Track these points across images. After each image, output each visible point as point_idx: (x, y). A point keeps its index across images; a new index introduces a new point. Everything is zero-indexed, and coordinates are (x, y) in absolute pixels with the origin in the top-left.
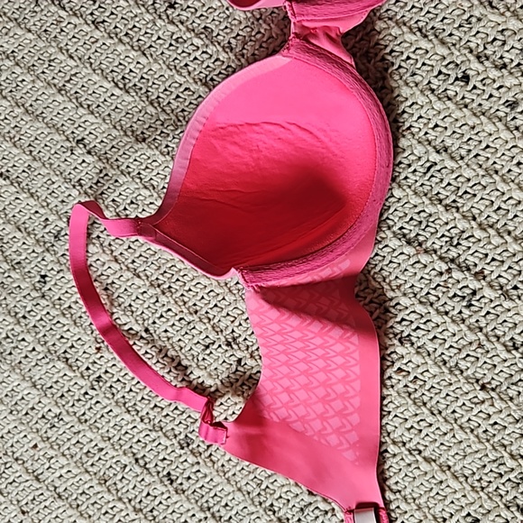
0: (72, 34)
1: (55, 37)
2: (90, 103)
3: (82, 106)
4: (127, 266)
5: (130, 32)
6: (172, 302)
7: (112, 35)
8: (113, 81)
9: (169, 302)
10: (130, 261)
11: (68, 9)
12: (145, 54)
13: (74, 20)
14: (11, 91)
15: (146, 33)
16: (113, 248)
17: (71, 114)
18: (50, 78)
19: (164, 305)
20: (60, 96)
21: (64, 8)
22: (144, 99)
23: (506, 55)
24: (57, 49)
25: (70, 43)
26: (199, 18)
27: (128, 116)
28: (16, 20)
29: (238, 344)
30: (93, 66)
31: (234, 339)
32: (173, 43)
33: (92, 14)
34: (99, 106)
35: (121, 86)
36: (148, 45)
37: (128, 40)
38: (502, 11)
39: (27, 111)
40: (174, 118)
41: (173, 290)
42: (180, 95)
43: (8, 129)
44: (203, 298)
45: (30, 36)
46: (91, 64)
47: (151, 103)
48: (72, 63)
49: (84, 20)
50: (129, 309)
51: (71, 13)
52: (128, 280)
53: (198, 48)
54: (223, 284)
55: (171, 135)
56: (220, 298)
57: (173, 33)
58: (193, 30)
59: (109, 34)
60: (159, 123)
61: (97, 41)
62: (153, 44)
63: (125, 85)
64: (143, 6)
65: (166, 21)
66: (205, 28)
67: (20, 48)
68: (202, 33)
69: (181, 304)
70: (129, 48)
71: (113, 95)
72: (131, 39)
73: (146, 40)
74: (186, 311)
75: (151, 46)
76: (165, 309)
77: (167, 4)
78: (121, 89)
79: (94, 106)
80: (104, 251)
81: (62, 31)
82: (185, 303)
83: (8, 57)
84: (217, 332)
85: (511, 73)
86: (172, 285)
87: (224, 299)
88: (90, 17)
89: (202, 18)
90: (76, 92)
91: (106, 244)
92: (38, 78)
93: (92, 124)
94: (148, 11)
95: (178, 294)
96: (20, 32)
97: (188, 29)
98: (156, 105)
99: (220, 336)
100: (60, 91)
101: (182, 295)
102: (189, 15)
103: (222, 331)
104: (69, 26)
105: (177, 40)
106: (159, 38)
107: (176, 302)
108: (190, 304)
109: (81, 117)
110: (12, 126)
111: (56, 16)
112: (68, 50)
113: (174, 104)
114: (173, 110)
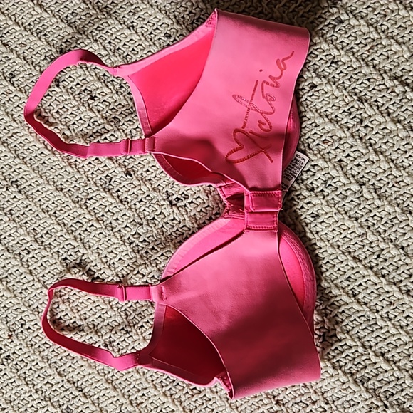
0: (17, 104)
1: (4, 103)
2: (25, 156)
3: (18, 157)
4: (38, 278)
5: (60, 111)
6: (70, 310)
7: (47, 111)
9: (66, 309)
10: (41, 275)
11: (16, 86)
12: (69, 129)
13: (20, 95)
15: (72, 113)
16: (30, 264)
17: (10, 161)
19: (63, 311)
20: (3, 148)
21: (13, 85)
22: (66, 160)
23: (315, 182)
24: (4, 113)
25: (14, 110)
26: (111, 110)
27: (52, 170)
29: (112, 347)
31: (110, 342)
32: (91, 124)
34: (31, 159)
36: (72, 122)
37: (58, 116)
38: (316, 152)
40: (85, 178)
41: (71, 301)
42: (92, 162)
44: (91, 309)
47: (70, 165)
48: (15, 125)
50: (36, 310)
51: (18, 88)
52: (38, 289)
53: (108, 131)
54: (107, 302)
55: (82, 189)
56: (104, 311)
57: (92, 118)
58: (106, 118)
60: (74, 179)
62: (76, 122)
64: (72, 94)
65: (88, 108)
66: (115, 118)
68: (112, 122)
69: (75, 311)
71: (42, 153)
72: (61, 116)
73: (71, 119)
74: (78, 317)
75: (74, 124)
76: (64, 314)
77: (89, 96)
78: (49, 150)
79: (28, 159)
80: (22, 265)
81: (10, 100)
82: (79, 311)
84: (99, 336)
85: (317, 196)
86: (71, 297)
87: (106, 313)
89: (114, 110)
90: (15, 146)
91: (25, 260)
93: (25, 171)
94: (75, 99)
95: (74, 305)
97: (102, 117)
98: (73, 166)
99: (100, 339)
100: (3, 143)
101: (77, 305)
102: (104, 107)
103: (102, 335)
104: (15, 98)
105: (93, 123)
106: (81, 119)
107: (72, 310)
108: (82, 312)
109: (17, 165)
111: (6, 89)
112: (12, 115)
113: (87, 168)
114: (85, 172)
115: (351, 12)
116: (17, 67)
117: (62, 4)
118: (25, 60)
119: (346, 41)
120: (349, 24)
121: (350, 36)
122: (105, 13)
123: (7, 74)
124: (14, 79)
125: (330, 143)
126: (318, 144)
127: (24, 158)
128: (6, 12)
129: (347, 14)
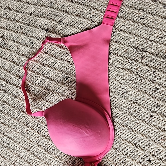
0: (31, 134)
1: (26, 135)
2: (37, 155)
3: (35, 156)
7: (43, 136)
8: (44, 149)
11: (29, 127)
13: (32, 131)
14: (13, 149)
17: (32, 158)
18: (25, 147)
21: (28, 127)
22: (54, 156)
24: (27, 139)
25: (30, 137)
27: (49, 160)
28: (14, 129)
30: (38, 144)
33: (37, 129)
35: (47, 151)
37: (48, 138)
39: (18, 156)
40: (63, 162)
43: (12, 160)
45: (18, 134)
46: (37, 144)
47: (56, 157)
48: (31, 143)
49: (35, 131)
59: (42, 135)
60: (59, 163)
61: (39, 137)
63: (48, 151)
67: (15, 137)
70: (49, 140)
71: (44, 153)
78: (47, 152)
79: (39, 156)
81: (28, 133)
83: (12, 140)
88: (36, 130)
90: (33, 151)
92: (21, 146)
93: (38, 161)
96: (15, 132)
98: (58, 158)
100: (28, 151)
104: (30, 132)
109: (35, 159)
110: (14, 160)
111: (26, 129)
112: (30, 139)
113: (63, 158)
114: (63, 159)
115: (161, 85)
116: (29, 120)
117: (42, 93)
118: (32, 117)
119: (161, 97)
120: (161, 90)
121: (163, 94)
122: (60, 95)
123: (25, 123)
124: (28, 125)
125: (164, 140)
126: (159, 141)
127: (37, 156)
128: (21, 99)
129: (159, 86)
